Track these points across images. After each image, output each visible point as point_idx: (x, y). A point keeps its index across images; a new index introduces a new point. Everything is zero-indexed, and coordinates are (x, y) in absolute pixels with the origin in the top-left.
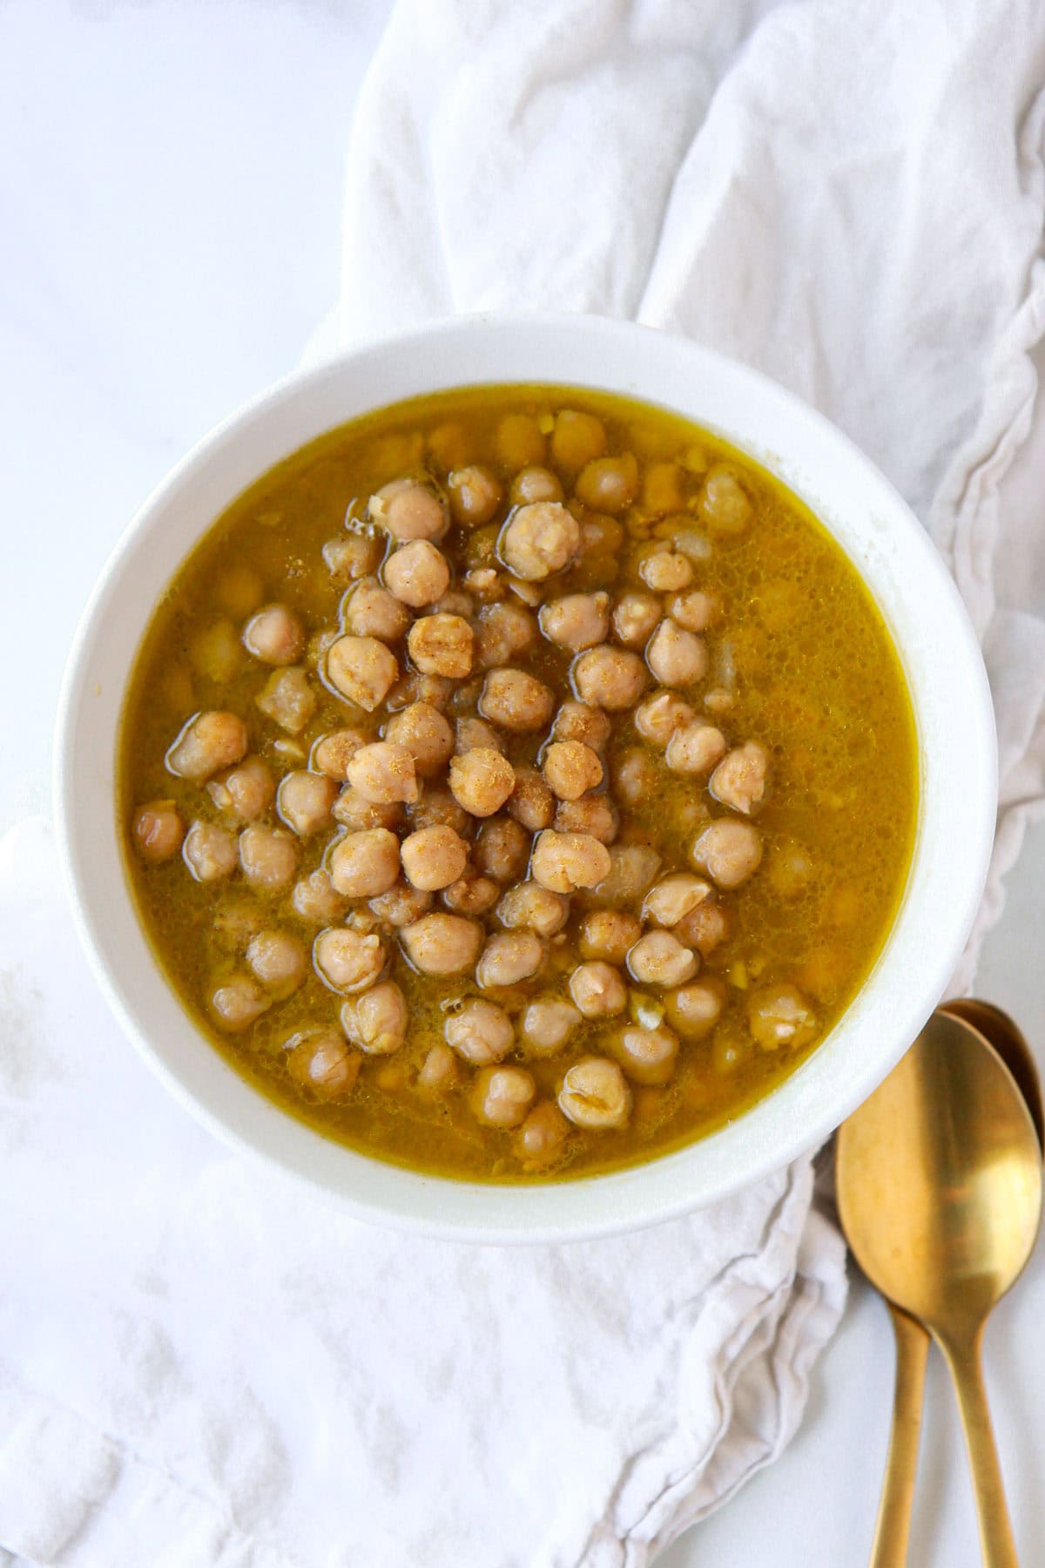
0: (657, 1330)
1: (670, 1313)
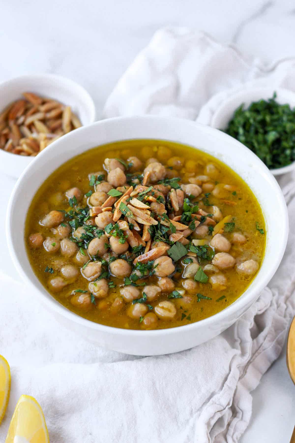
0: (188, 421)
1: (191, 414)
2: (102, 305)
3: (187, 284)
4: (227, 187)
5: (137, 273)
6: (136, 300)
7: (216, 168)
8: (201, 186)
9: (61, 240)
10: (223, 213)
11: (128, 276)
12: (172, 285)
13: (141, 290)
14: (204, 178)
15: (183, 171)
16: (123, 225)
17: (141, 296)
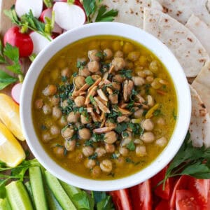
2: (70, 156)
3: (122, 151)
4: (161, 81)
5: (94, 139)
6: (90, 157)
7: (157, 66)
8: (145, 78)
9: (53, 106)
10: (155, 102)
11: (88, 140)
12: (113, 150)
13: (94, 150)
14: (148, 72)
15: (136, 64)
16: (90, 110)
17: (94, 154)
